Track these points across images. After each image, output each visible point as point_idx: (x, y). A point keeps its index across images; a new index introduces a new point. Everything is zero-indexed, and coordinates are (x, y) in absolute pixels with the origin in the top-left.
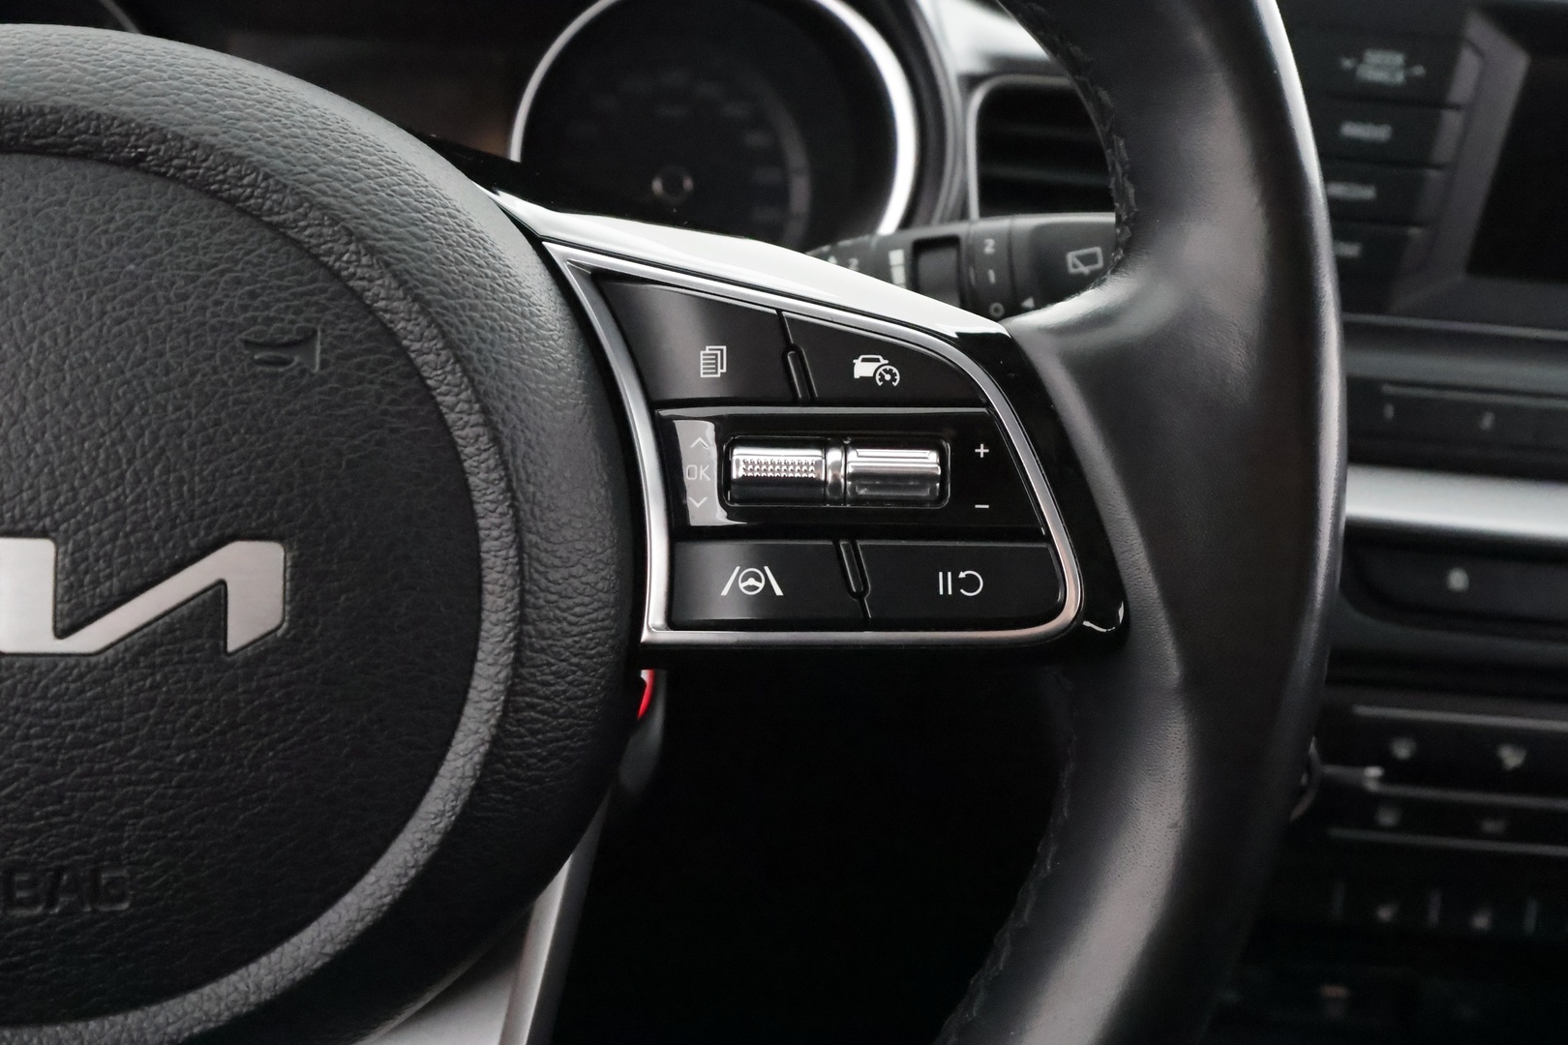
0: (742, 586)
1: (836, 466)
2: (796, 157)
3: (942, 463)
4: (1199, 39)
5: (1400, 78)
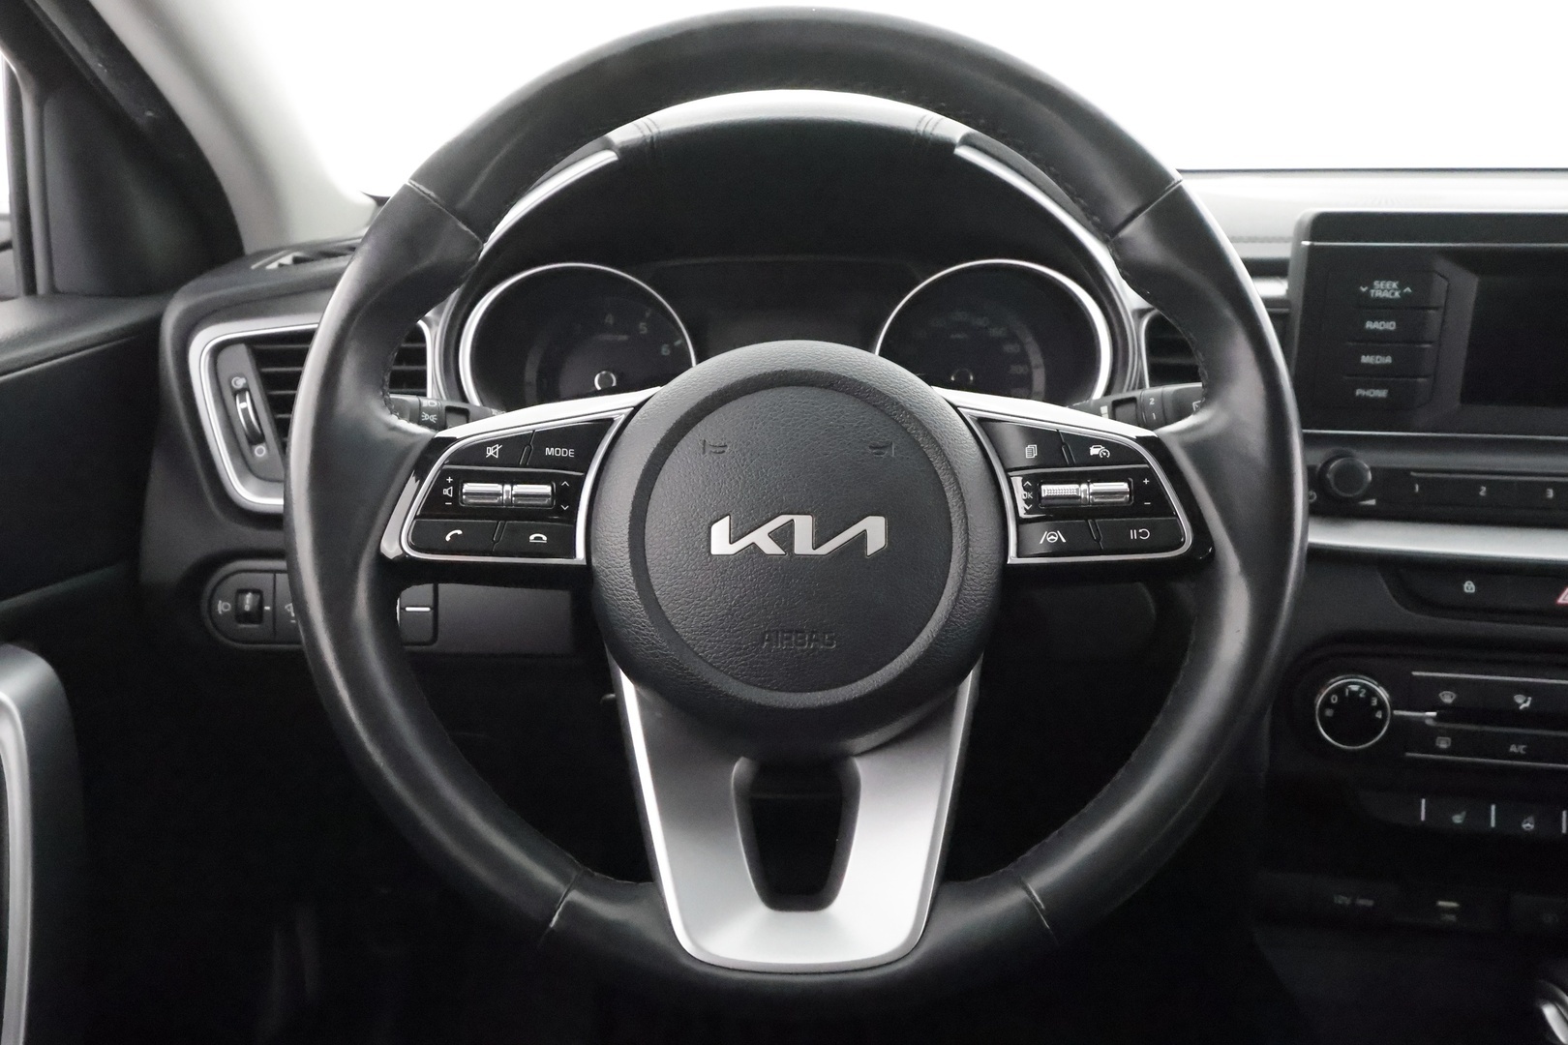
0: (1048, 539)
1: (1085, 491)
2: (1036, 358)
3: (1130, 486)
4: (1228, 313)
5: (1397, 294)
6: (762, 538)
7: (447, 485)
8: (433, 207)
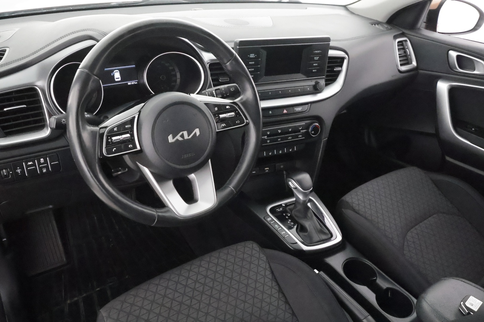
0: (223, 125)
1: (227, 115)
2: (177, 70)
3: (234, 113)
5: (254, 56)
6: (178, 137)
7: (109, 139)
8: (86, 73)
